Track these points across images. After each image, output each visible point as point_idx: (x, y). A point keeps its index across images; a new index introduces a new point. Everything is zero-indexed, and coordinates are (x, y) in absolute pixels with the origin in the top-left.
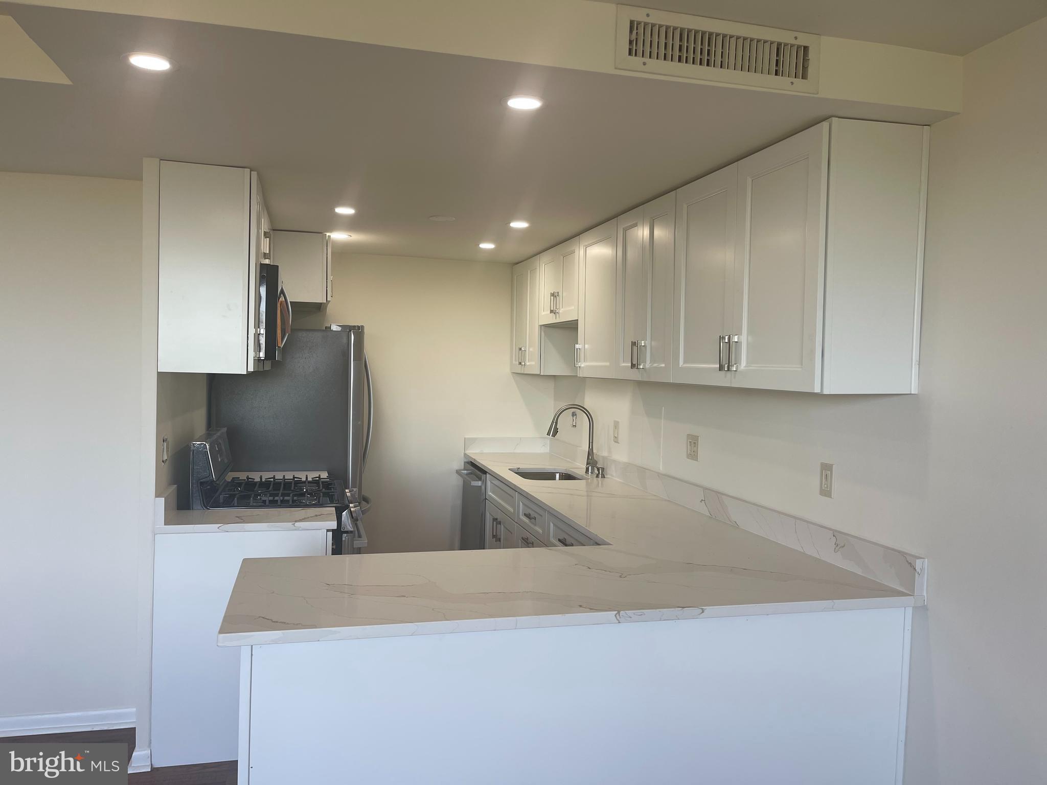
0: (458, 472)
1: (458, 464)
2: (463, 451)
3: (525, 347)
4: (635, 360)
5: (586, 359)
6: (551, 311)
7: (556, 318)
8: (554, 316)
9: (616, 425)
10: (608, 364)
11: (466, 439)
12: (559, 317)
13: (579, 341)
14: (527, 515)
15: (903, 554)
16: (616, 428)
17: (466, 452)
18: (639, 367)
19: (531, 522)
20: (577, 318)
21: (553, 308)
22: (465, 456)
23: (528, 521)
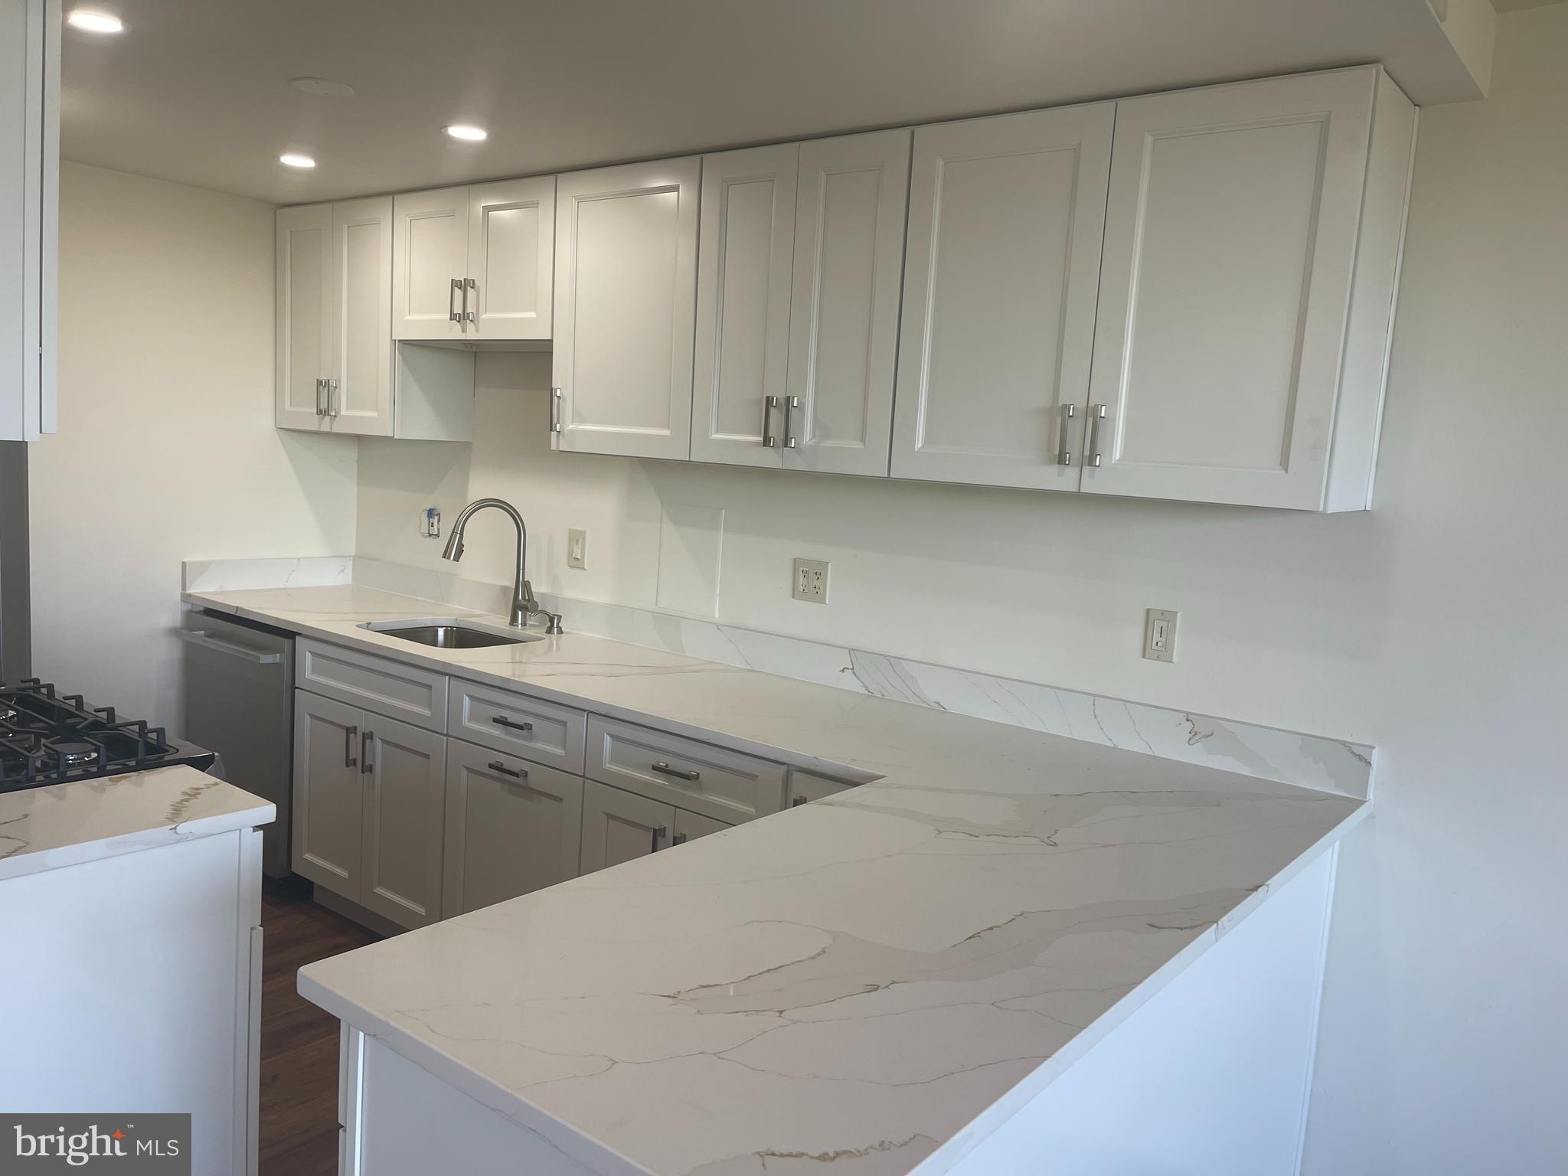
0: (174, 632)
1: (171, 615)
2: (180, 590)
3: (338, 381)
4: (776, 431)
5: (579, 417)
6: (453, 317)
7: (464, 330)
8: (457, 326)
9: (576, 538)
10: (666, 432)
11: (184, 564)
12: (477, 330)
13: (557, 382)
14: (495, 720)
15: (1344, 743)
16: (577, 543)
17: (188, 592)
18: (786, 446)
19: (508, 733)
20: (549, 338)
21: (458, 310)
22: (186, 598)
23: (496, 731)
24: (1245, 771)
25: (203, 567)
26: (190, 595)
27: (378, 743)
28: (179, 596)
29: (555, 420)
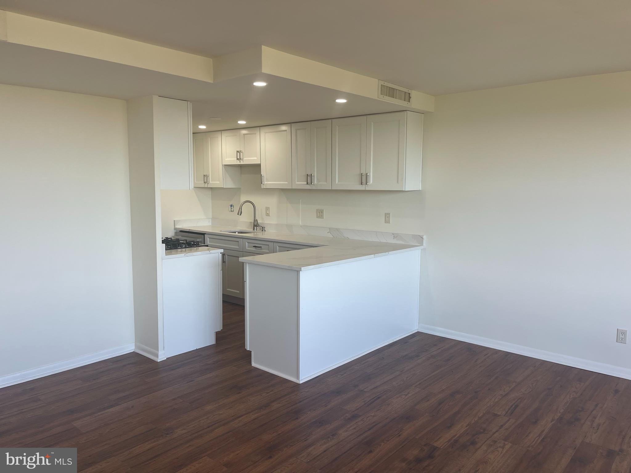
3: (209, 175)
4: (309, 181)
5: (267, 180)
6: (237, 159)
7: (240, 162)
8: (238, 161)
9: (267, 209)
10: (287, 183)
11: (174, 221)
12: (243, 162)
13: (262, 173)
14: (254, 246)
15: (419, 235)
16: (268, 210)
17: (176, 227)
18: (311, 184)
19: (257, 249)
20: (260, 163)
21: (238, 157)
22: (175, 229)
23: (254, 249)
24: (403, 243)
25: (179, 221)
26: (176, 228)
27: (227, 256)
28: (173, 228)
29: (262, 181)
